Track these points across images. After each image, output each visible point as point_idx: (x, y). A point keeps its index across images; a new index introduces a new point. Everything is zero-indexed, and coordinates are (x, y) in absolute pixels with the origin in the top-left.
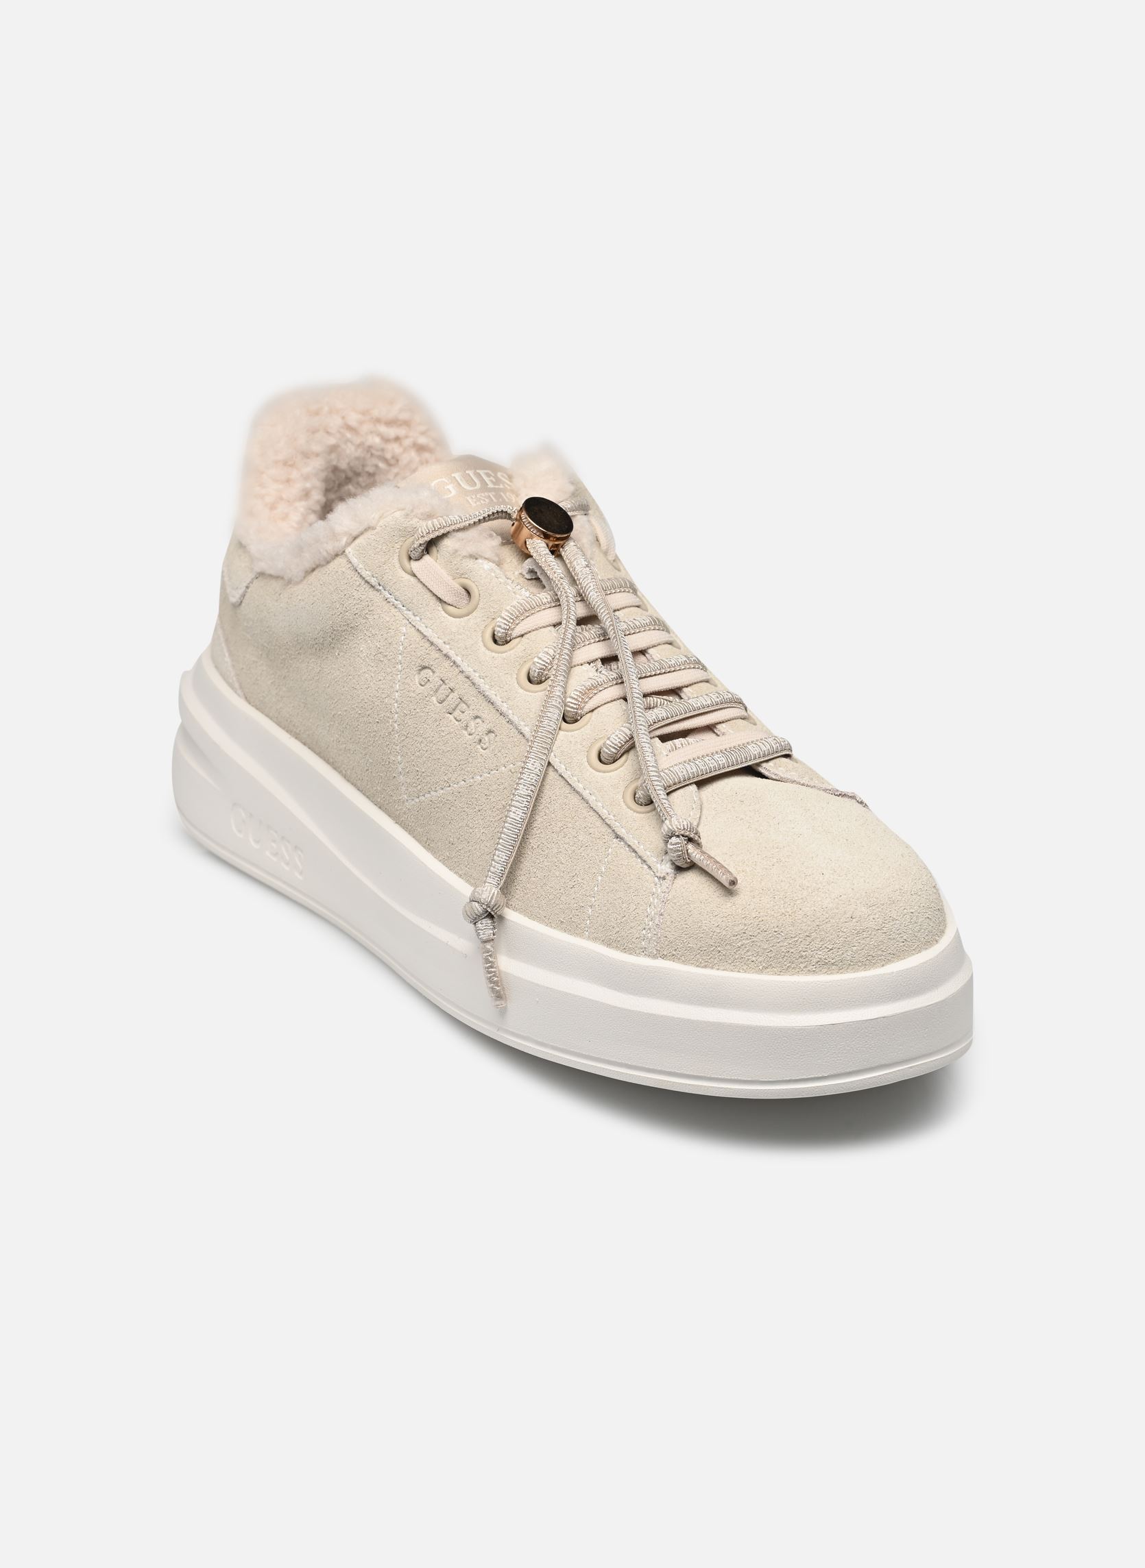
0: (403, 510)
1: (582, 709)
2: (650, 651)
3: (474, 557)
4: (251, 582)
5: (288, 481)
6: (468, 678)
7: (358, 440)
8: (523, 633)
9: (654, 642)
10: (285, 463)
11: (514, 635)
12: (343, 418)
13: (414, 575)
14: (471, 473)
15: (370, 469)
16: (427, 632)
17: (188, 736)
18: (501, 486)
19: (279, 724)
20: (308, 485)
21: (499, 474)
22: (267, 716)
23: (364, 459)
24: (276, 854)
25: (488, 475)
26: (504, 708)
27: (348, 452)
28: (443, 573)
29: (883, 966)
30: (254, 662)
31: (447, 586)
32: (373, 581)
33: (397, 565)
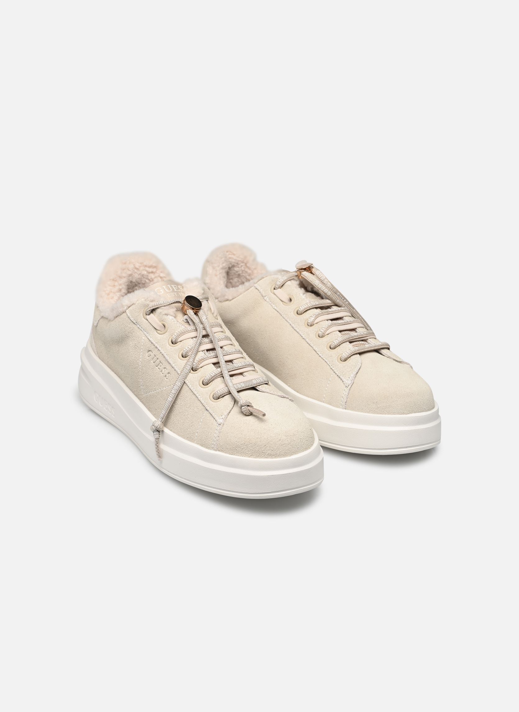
0: (145, 298)
1: (198, 367)
2: (224, 347)
3: (167, 315)
4: (100, 319)
5: (114, 286)
6: (163, 355)
7: (139, 272)
8: (181, 340)
9: (225, 344)
10: (113, 280)
11: (178, 341)
12: (134, 265)
13: (147, 320)
14: (169, 286)
15: (143, 282)
16: (151, 339)
17: (83, 369)
18: (179, 290)
19: (108, 366)
20: (121, 287)
21: (179, 286)
22: (105, 363)
23: (141, 278)
24: (107, 409)
25: (175, 287)
26: (173, 365)
27: (135, 276)
28: (156, 320)
29: (290, 456)
30: (101, 345)
31: (157, 325)
32: (134, 321)
33: (142, 316)
